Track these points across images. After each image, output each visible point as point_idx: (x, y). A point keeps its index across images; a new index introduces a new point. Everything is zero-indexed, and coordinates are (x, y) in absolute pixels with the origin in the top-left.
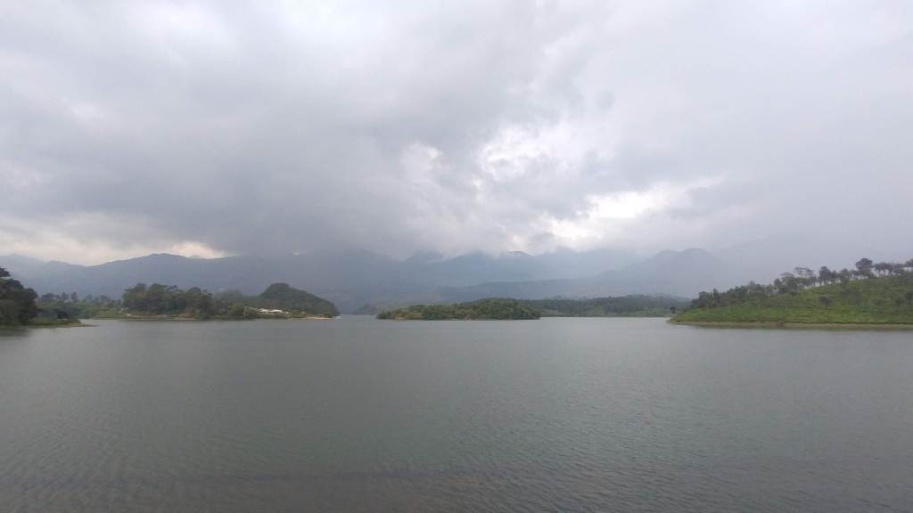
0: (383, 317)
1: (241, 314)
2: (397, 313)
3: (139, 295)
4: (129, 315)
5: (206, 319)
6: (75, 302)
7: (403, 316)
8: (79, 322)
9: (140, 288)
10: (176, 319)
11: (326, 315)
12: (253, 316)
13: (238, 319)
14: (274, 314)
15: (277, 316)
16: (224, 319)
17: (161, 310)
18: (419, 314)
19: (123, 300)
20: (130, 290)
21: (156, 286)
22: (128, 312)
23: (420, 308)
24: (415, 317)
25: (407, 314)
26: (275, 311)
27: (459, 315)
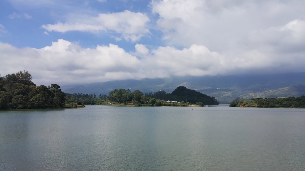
1: (154, 104)
4: (111, 104)
5: (139, 106)
7: (244, 105)
9: (115, 91)
10: (128, 105)
11: (200, 104)
12: (160, 104)
15: (174, 105)
16: (146, 106)
17: (122, 102)
18: (256, 104)
21: (121, 90)
22: (111, 102)
23: (256, 100)
24: (252, 106)
25: (247, 104)
26: (173, 101)
27: (285, 105)
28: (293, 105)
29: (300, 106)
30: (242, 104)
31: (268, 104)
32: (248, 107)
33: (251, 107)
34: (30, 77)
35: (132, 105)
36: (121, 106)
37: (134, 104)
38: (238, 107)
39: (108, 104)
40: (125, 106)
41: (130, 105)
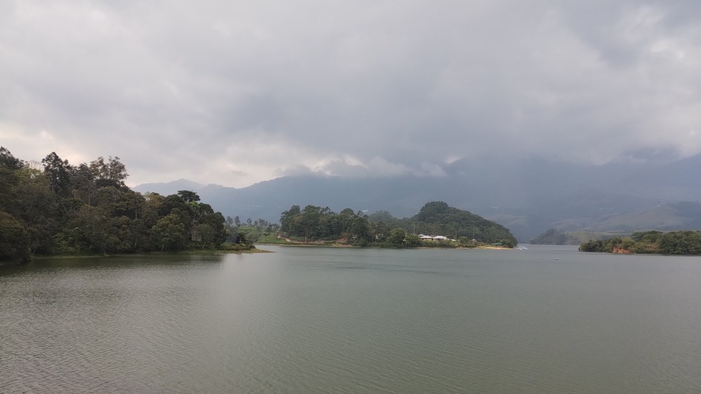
0: (590, 248)
1: (401, 242)
2: (615, 243)
3: (297, 219)
4: (288, 240)
5: (364, 246)
6: (239, 226)
7: (626, 248)
8: (254, 247)
9: (295, 210)
10: (334, 245)
11: (504, 244)
12: (415, 244)
13: (400, 248)
14: (437, 242)
15: (442, 245)
16: (383, 247)
17: (318, 236)
18: (655, 246)
19: (280, 225)
20: (286, 213)
21: (310, 208)
22: (288, 237)
23: (653, 236)
24: (647, 249)
25: (633, 244)
26: (439, 237)
30: (620, 245)
31: (686, 246)
32: (637, 252)
33: (644, 253)
34: (123, 173)
35: (344, 246)
36: (319, 246)
37: (349, 243)
38: (609, 252)
39: (283, 242)
40: (327, 246)
41: (340, 245)
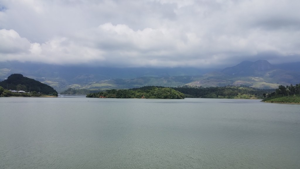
12: (9, 95)
15: (23, 95)
18: (115, 95)
23: (114, 91)
24: (112, 96)
25: (107, 94)
26: (21, 91)
27: (138, 96)
28: (144, 96)
29: (150, 97)
30: (103, 95)
32: (109, 98)
38: (98, 98)
